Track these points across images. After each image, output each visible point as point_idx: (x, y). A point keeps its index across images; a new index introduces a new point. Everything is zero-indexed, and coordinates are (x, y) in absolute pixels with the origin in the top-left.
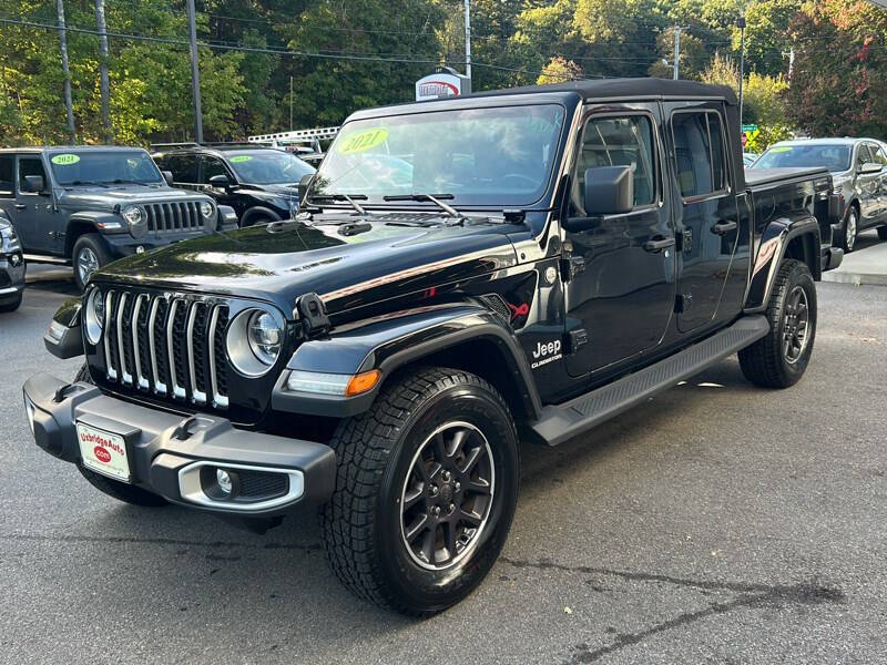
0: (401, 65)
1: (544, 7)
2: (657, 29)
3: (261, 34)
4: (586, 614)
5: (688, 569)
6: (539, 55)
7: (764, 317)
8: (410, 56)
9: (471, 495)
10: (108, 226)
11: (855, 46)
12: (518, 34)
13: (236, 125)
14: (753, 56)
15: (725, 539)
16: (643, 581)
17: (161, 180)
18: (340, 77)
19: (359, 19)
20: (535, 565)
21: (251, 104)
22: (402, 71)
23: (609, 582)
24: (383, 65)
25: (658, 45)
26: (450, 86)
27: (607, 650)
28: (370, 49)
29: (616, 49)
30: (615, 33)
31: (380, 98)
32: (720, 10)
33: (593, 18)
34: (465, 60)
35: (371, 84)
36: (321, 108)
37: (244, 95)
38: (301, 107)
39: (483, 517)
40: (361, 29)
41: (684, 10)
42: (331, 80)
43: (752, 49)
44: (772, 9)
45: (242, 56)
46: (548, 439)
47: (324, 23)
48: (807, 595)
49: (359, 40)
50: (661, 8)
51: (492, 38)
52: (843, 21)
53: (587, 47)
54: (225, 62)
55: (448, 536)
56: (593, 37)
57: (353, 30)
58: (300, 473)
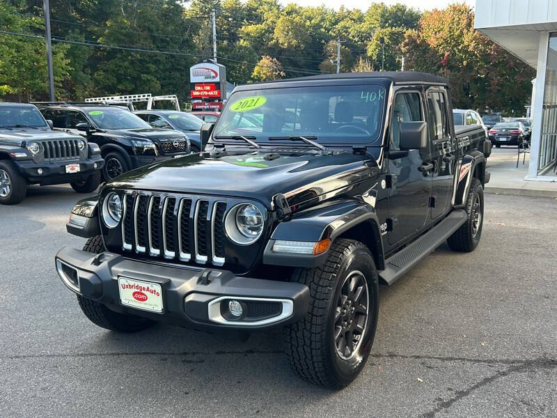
0: (173, 56)
1: (256, 24)
2: (323, 41)
3: (81, 33)
4: (431, 382)
5: (474, 353)
6: (255, 54)
7: (464, 211)
8: (178, 51)
9: (359, 314)
10: (18, 155)
11: (440, 57)
12: (242, 41)
13: (64, 91)
14: (379, 60)
15: (485, 336)
16: (452, 361)
17: (46, 126)
18: (132, 63)
19: (145, 26)
20: (386, 356)
21: (75, 78)
22: (173, 60)
23: (433, 362)
24: (161, 56)
25: (325, 51)
26: (212, 70)
27: (453, 400)
28: (152, 46)
29: (300, 53)
30: (299, 43)
31: (159, 76)
32: (360, 32)
33: (286, 33)
34: (213, 55)
35: (153, 67)
36: (120, 82)
37: (69, 71)
38: (107, 81)
39: (363, 327)
40: (146, 33)
41: (339, 31)
42: (126, 63)
43: (379, 56)
44: (390, 33)
45: (69, 46)
46: (388, 281)
47: (122, 28)
48: (545, 364)
49: (146, 39)
50: (326, 29)
51: (225, 42)
52: (433, 42)
53: (283, 50)
54: (57, 50)
55: (348, 340)
56: (286, 44)
57: (141, 33)
58: (291, 302)
